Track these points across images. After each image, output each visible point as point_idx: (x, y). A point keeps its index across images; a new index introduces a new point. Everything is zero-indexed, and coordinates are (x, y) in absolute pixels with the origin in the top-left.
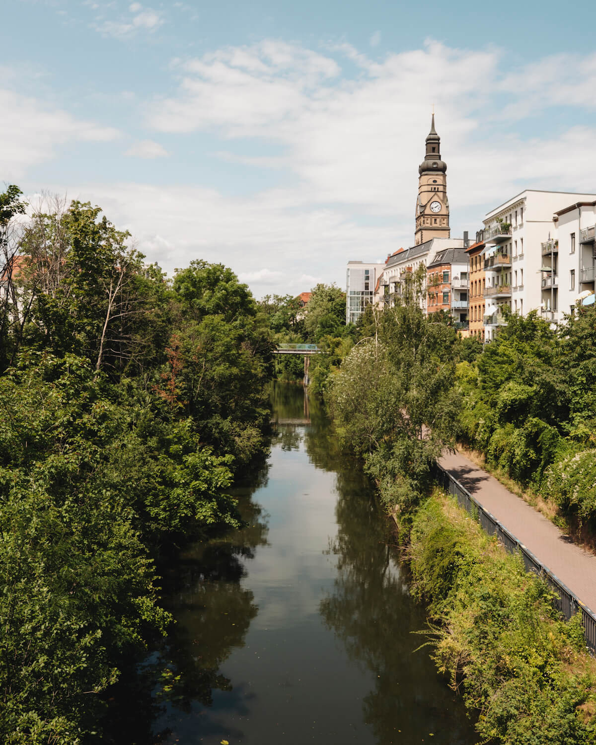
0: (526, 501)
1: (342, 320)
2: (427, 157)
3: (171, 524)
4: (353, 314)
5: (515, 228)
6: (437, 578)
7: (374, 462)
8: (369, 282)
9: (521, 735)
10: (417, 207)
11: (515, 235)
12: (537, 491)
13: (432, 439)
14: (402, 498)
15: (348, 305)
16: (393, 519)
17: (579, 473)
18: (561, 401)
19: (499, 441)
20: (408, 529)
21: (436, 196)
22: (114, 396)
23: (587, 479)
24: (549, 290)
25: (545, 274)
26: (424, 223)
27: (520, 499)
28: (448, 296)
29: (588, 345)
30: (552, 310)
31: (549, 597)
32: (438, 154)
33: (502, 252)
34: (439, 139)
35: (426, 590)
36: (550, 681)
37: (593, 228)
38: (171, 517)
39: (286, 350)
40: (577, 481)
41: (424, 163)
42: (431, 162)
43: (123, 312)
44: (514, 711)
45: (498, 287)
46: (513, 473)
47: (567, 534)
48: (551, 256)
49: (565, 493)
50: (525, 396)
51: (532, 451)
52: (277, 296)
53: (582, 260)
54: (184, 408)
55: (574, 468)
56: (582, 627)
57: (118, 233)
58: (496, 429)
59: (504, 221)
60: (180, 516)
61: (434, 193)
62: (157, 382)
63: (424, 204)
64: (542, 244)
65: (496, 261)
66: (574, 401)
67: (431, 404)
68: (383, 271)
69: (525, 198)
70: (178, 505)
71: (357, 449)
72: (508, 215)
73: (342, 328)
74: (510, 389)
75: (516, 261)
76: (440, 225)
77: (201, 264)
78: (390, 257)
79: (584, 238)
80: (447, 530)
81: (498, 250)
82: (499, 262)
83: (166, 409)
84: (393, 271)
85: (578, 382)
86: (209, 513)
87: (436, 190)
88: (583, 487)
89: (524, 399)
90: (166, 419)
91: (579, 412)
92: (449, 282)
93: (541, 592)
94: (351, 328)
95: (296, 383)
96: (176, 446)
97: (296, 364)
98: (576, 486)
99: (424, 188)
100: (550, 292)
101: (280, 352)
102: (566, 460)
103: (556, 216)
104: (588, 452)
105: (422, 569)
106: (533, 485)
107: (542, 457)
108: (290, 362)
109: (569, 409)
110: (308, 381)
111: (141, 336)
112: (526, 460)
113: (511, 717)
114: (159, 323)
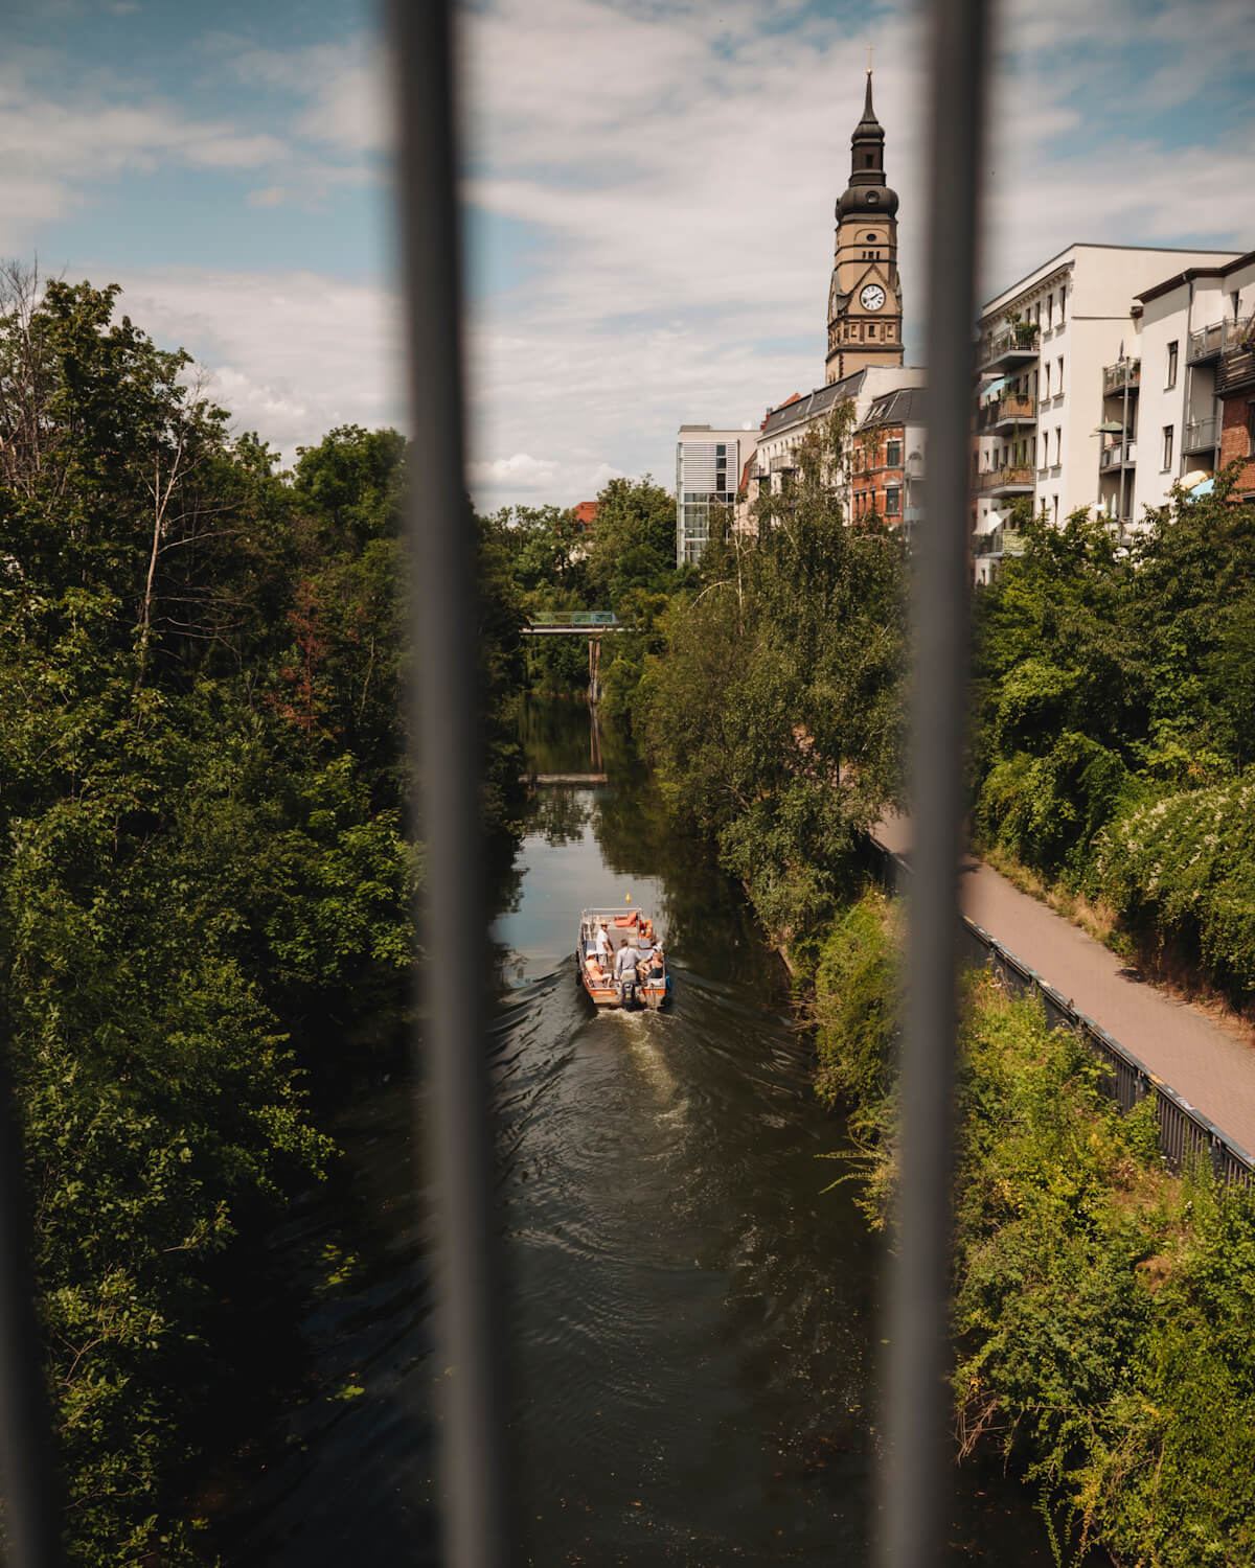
0: (1052, 907)
1: (667, 559)
2: (853, 181)
3: (322, 971)
4: (689, 544)
5: (1048, 335)
6: (870, 1058)
7: (740, 836)
8: (727, 472)
9: (1029, 1317)
10: (831, 298)
11: (1047, 352)
12: (1075, 885)
13: (861, 785)
14: (798, 907)
15: (681, 525)
16: (781, 956)
17: (1163, 838)
18: (1133, 698)
19: (999, 788)
20: (811, 970)
21: (873, 273)
22: (185, 721)
23: (1179, 849)
24: (1115, 474)
25: (1109, 438)
26: (846, 336)
27: (1040, 903)
28: (897, 496)
29: (1194, 576)
30: (1121, 519)
31: (1094, 1073)
32: (879, 171)
33: (1018, 391)
34: (881, 134)
35: (847, 1084)
36: (1088, 1225)
37: (1219, 328)
38: (322, 958)
39: (548, 627)
40: (1160, 853)
41: (846, 194)
42: (863, 190)
43: (188, 536)
44: (1016, 1276)
45: (1006, 472)
46: (1026, 852)
47: (1133, 965)
48: (1122, 397)
49: (1132, 879)
50: (1056, 690)
51: (1067, 805)
52: (524, 510)
53: (1191, 403)
54: (335, 741)
55: (1154, 829)
56: (1155, 1123)
57: (161, 354)
58: (994, 766)
59: (1023, 320)
60: (340, 956)
61: (868, 265)
62: (274, 687)
63: (847, 292)
64: (1105, 369)
65: (1003, 411)
66: (1159, 697)
67: (857, 712)
68: (755, 446)
69: (1073, 263)
70: (334, 934)
71: (705, 822)
72: (1032, 304)
73: (669, 576)
74: (1025, 676)
75: (1048, 410)
76: (882, 340)
77: (355, 435)
78: (772, 414)
79: (1197, 352)
80: (890, 965)
81: (1009, 387)
82: (1010, 415)
83: (296, 744)
84: (779, 445)
85: (1170, 655)
86: (400, 946)
87: (875, 257)
88: (1170, 866)
89: (1055, 696)
90: (298, 767)
91: (1169, 717)
92: (901, 465)
93: (1076, 1066)
94: (688, 574)
95: (572, 697)
96: (321, 813)
97: (571, 656)
98: (1157, 865)
99: (848, 254)
100: (1118, 480)
101: (536, 631)
102: (1138, 816)
103: (1139, 303)
104: (1185, 796)
105: (840, 1042)
106: (1068, 875)
107: (1089, 816)
108: (560, 654)
109: (1148, 712)
110: (599, 691)
111: (233, 590)
112: (1055, 823)
113: (1011, 1286)
114: (269, 561)
